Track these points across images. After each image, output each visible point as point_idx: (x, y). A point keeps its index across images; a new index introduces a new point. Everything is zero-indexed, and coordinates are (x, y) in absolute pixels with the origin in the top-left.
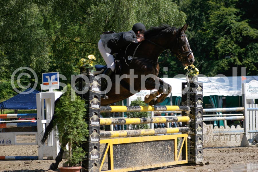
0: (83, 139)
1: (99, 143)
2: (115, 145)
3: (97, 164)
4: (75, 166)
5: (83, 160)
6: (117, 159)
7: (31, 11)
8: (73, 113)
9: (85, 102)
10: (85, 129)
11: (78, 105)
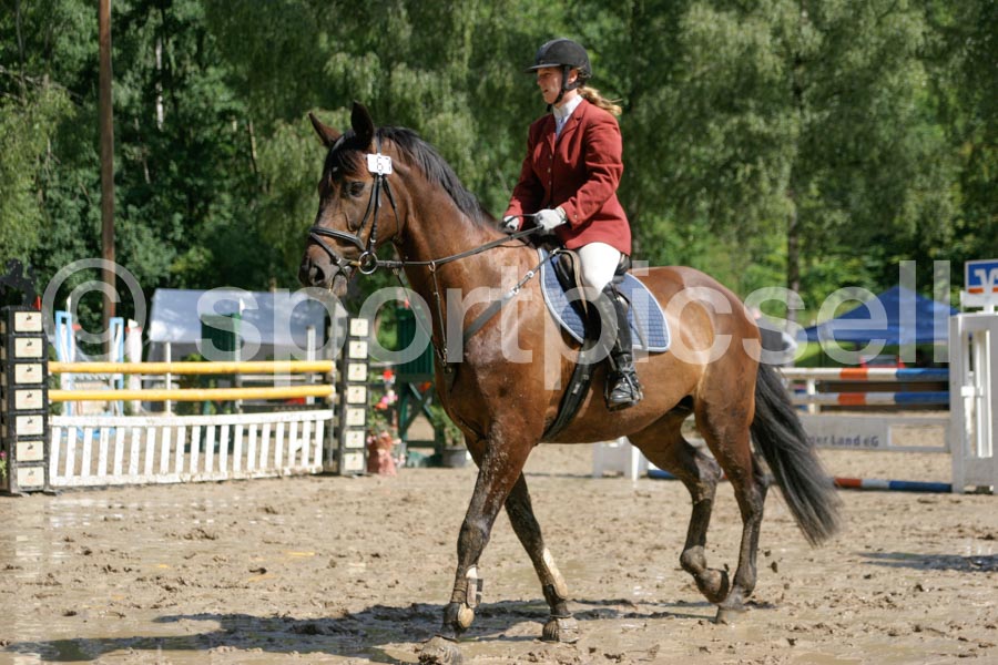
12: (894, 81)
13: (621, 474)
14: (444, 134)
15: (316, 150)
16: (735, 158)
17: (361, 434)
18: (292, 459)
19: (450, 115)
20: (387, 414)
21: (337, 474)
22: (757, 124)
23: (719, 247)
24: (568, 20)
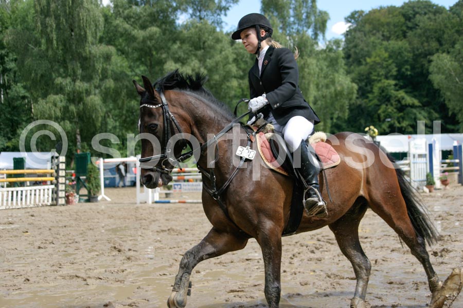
15: (52, 107)
17: (64, 193)
18: (42, 201)
20: (72, 187)
21: (56, 205)
24: (130, 67)
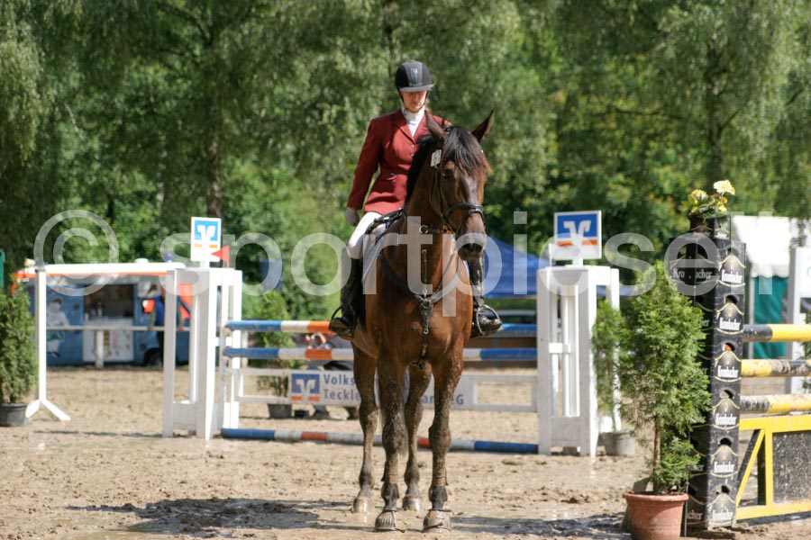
0: (695, 418)
1: (737, 428)
2: (777, 435)
3: (730, 487)
4: (670, 492)
5: (692, 476)
6: (782, 474)
7: (498, 22)
8: (669, 345)
9: (701, 313)
10: (701, 391)
11: (684, 323)
12: (486, 21)
13: (193, 433)
14: (7, 63)
16: (322, 98)
19: (14, 44)
22: (344, 63)
23: (304, 192)
